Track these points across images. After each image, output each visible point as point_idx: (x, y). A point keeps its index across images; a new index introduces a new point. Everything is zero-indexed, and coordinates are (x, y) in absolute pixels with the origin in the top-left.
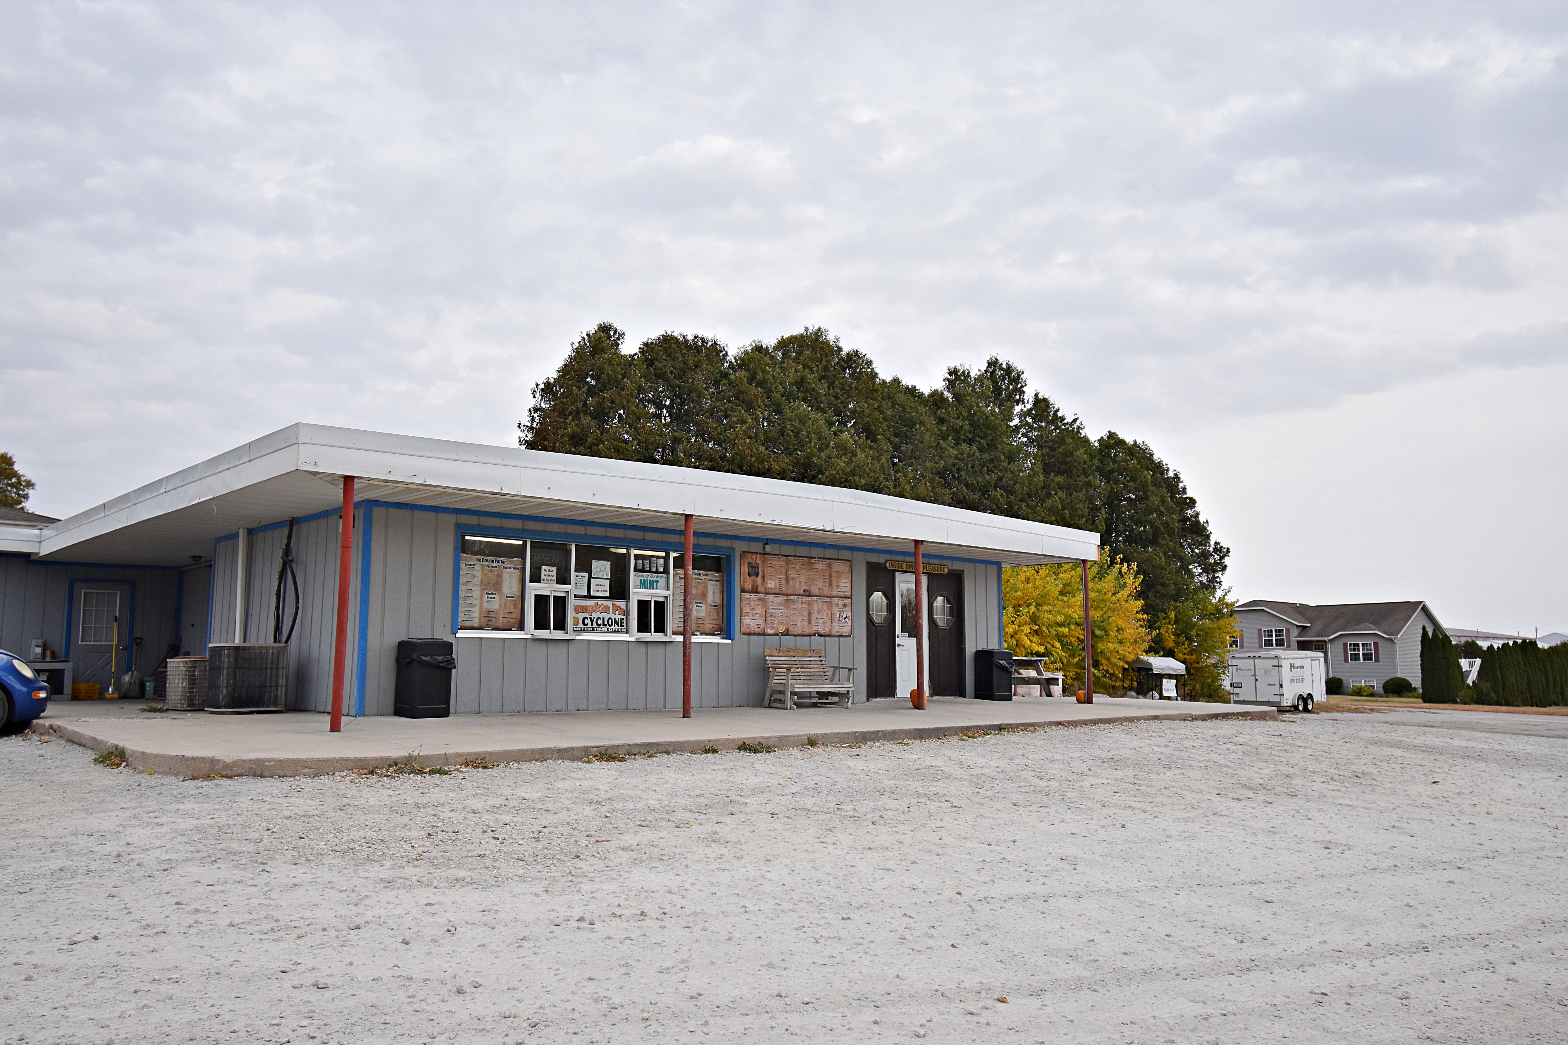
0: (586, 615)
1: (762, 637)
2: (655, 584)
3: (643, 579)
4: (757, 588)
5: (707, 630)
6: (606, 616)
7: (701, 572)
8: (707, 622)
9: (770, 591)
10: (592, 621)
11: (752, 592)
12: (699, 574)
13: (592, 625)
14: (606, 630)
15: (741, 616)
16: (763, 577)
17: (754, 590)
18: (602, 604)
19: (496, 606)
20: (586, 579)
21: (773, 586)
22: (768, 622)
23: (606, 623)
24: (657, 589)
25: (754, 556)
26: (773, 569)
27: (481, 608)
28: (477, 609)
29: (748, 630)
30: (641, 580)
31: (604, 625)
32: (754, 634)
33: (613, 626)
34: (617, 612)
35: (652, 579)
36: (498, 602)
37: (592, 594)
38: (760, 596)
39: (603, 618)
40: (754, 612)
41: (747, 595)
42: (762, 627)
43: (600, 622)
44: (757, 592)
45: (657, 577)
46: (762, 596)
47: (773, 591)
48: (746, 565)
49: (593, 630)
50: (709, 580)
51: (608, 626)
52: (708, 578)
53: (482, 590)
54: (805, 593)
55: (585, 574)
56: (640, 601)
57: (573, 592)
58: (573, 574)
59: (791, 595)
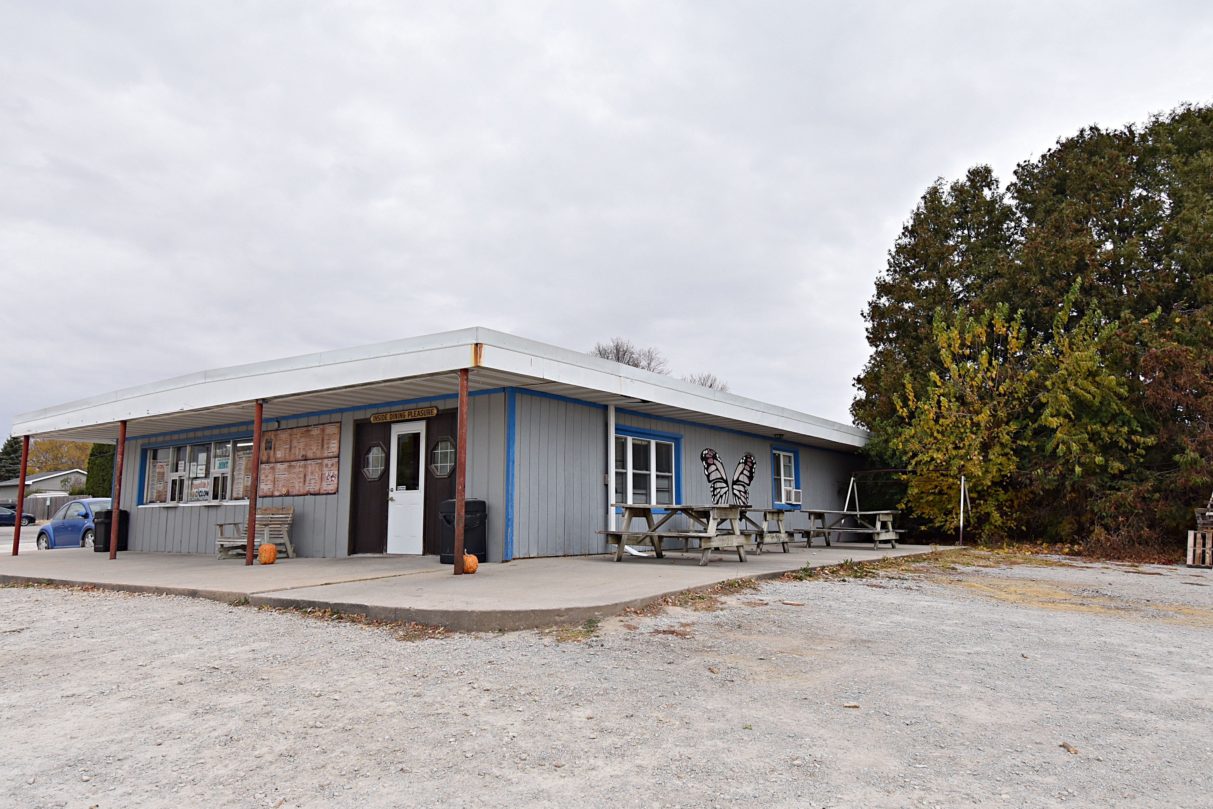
0: (197, 490)
1: (271, 498)
2: (225, 465)
3: (221, 462)
4: (270, 458)
6: (204, 490)
9: (278, 460)
11: (267, 463)
13: (198, 496)
14: (202, 499)
16: (275, 448)
18: (203, 482)
19: (161, 489)
20: (196, 467)
21: (280, 456)
22: (276, 486)
24: (226, 468)
25: (270, 434)
26: (281, 442)
27: (157, 490)
28: (154, 492)
29: (262, 494)
30: (218, 464)
32: (266, 497)
33: (203, 496)
34: (206, 487)
35: (224, 461)
36: (162, 484)
37: (197, 477)
38: (271, 465)
40: (268, 478)
41: (265, 465)
42: (271, 490)
43: (201, 494)
44: (270, 462)
45: (227, 458)
46: (273, 465)
48: (265, 442)
49: (197, 499)
53: (158, 479)
54: (302, 459)
55: (196, 464)
56: (215, 478)
57: (187, 476)
58: (188, 464)
59: (293, 461)
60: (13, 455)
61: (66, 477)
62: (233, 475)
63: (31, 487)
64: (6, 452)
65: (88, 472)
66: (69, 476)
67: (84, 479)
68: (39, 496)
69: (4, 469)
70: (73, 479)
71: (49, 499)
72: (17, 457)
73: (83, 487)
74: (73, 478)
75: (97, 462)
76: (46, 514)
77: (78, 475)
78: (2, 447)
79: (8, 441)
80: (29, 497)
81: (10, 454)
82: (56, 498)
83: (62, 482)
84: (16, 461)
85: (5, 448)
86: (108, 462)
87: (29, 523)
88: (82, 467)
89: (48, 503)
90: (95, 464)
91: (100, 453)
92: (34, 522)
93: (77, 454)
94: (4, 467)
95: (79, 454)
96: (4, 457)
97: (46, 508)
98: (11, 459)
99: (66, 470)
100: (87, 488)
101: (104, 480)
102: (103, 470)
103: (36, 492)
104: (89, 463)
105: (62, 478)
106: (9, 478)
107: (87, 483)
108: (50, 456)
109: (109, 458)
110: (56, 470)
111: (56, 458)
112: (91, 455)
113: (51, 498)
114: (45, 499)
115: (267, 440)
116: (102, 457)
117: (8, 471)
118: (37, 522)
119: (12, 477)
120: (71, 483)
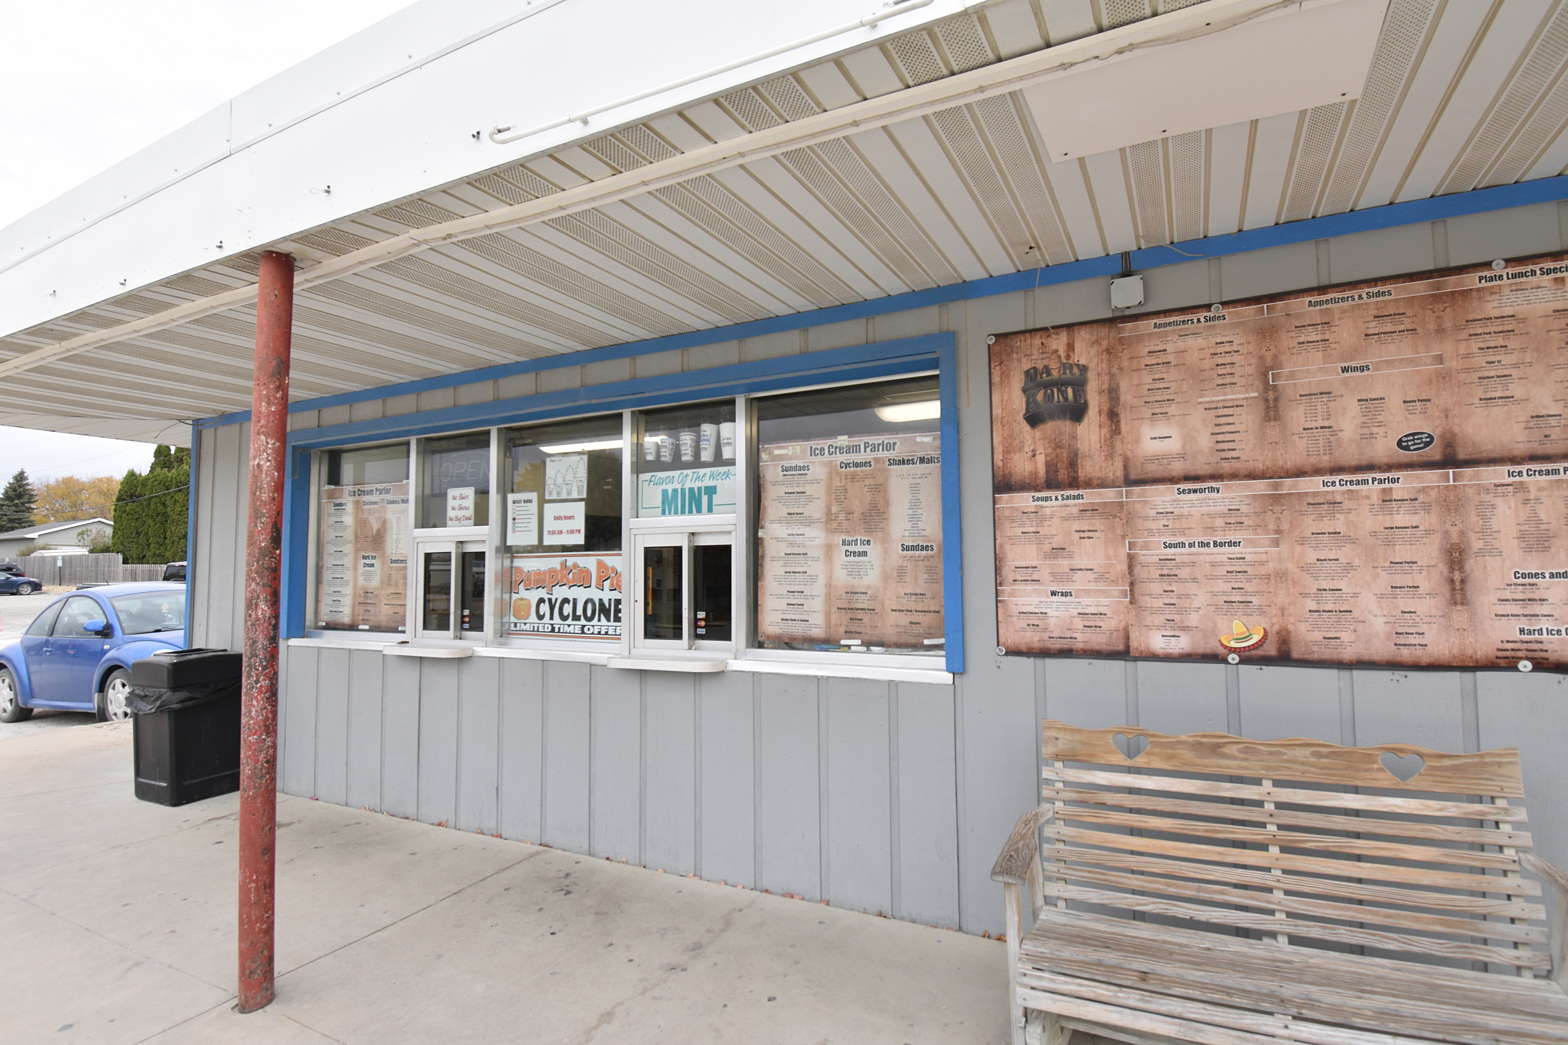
0: (542, 593)
1: (1117, 666)
2: (705, 498)
3: (670, 488)
4: (1073, 464)
5: (890, 633)
6: (581, 594)
7: (860, 440)
8: (890, 604)
9: (1154, 469)
10: (552, 608)
11: (1052, 483)
12: (855, 449)
13: (552, 618)
14: (578, 630)
15: (998, 584)
16: (1113, 416)
17: (1062, 475)
18: (575, 566)
19: (375, 582)
20: (534, 507)
21: (1173, 445)
22: (1146, 601)
23: (579, 612)
24: (710, 510)
25: (1059, 343)
26: (1172, 374)
27: (355, 587)
28: (348, 590)
29: (1033, 638)
30: (665, 492)
31: (576, 618)
32: (1067, 653)
33: (595, 621)
34: (607, 584)
35: (696, 485)
36: (379, 572)
37: (546, 542)
38: (1091, 496)
39: (575, 600)
40: (1065, 564)
41: (1024, 500)
42: (1111, 624)
43: (568, 609)
44: (1074, 483)
45: (712, 476)
46: (1109, 495)
47: (1178, 468)
48: (1017, 382)
49: (553, 630)
50: (892, 462)
51: (583, 622)
52: (886, 454)
53: (357, 550)
54: (1404, 456)
55: (533, 496)
56: (650, 554)
57: (496, 541)
58: (494, 498)
59: (1300, 473)
60: (17, 501)
61: (84, 529)
62: (755, 545)
63: (36, 542)
64: (7, 497)
65: (115, 522)
66: (89, 527)
67: (109, 531)
68: (47, 553)
69: (5, 518)
70: (94, 531)
71: (60, 558)
72: (23, 504)
73: (108, 541)
74: (94, 529)
75: (128, 508)
76: (58, 577)
77: (100, 526)
78: (3, 491)
79: (10, 483)
80: (33, 555)
81: (13, 500)
82: (71, 557)
83: (79, 534)
84: (22, 508)
85: (6, 492)
86: (143, 509)
87: (32, 591)
88: (108, 516)
89: (60, 563)
90: (125, 511)
91: (131, 496)
92: (40, 589)
93: (101, 500)
94: (6, 515)
95: (103, 501)
96: (5, 503)
97: (57, 570)
98: (14, 505)
99: (84, 520)
100: (114, 544)
101: (138, 533)
102: (137, 519)
103: (44, 548)
104: (115, 510)
105: (80, 530)
106: (13, 529)
107: (113, 537)
108: (67, 503)
109: (144, 503)
110: (75, 519)
111: (74, 505)
112: (119, 499)
113: (64, 558)
114: (55, 559)
115: (1031, 375)
116: (133, 502)
117: (10, 520)
118: (44, 588)
119: (17, 528)
120: (92, 537)
